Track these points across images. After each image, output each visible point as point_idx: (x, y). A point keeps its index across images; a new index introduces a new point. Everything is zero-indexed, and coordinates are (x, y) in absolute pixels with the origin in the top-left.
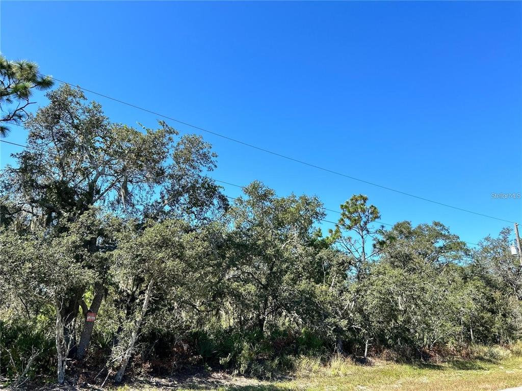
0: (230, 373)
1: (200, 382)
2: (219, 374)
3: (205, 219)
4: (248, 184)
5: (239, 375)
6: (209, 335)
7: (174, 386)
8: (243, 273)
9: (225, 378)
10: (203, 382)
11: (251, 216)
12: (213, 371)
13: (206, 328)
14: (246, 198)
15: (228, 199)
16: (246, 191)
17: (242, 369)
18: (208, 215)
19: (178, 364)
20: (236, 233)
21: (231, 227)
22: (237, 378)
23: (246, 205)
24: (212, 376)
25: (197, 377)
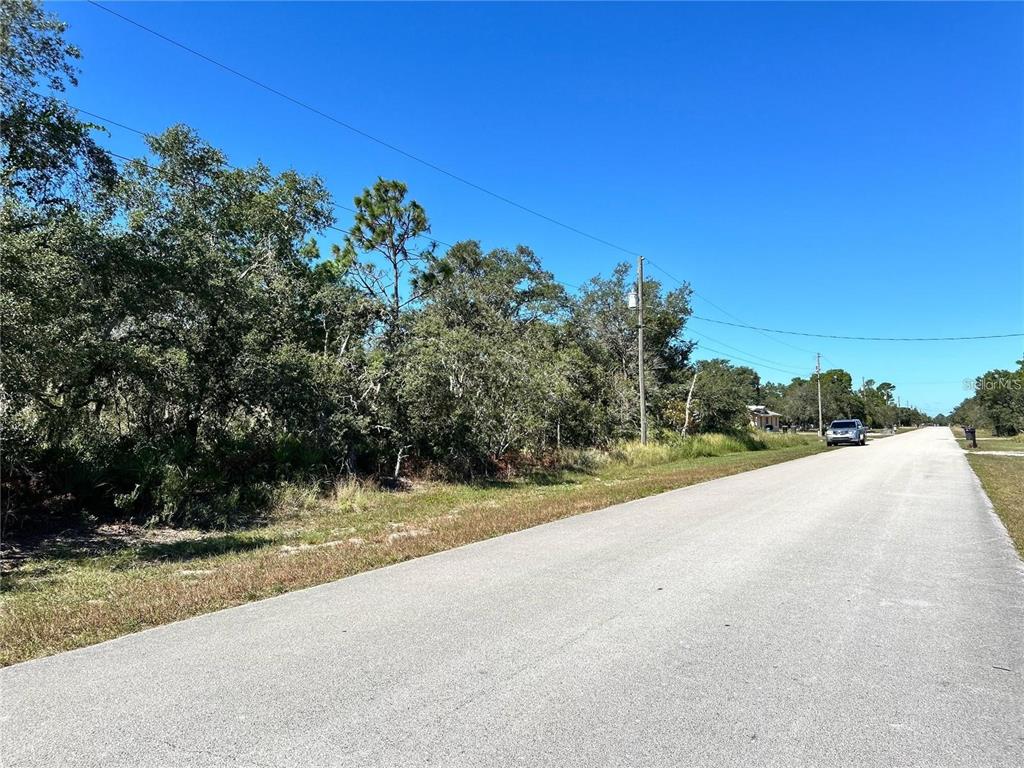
0: (140, 522)
1: (75, 545)
2: (115, 527)
3: (58, 201)
4: (161, 133)
5: (161, 524)
6: (82, 454)
7: (15, 558)
8: (153, 327)
9: (130, 533)
10: (82, 545)
11: (167, 205)
12: (100, 523)
13: (75, 440)
14: (155, 161)
15: (114, 159)
16: (157, 147)
17: (165, 513)
18: (65, 192)
19: (16, 513)
20: (132, 239)
21: (120, 226)
22: (155, 532)
23: (153, 178)
24: (99, 531)
25: (67, 536)
